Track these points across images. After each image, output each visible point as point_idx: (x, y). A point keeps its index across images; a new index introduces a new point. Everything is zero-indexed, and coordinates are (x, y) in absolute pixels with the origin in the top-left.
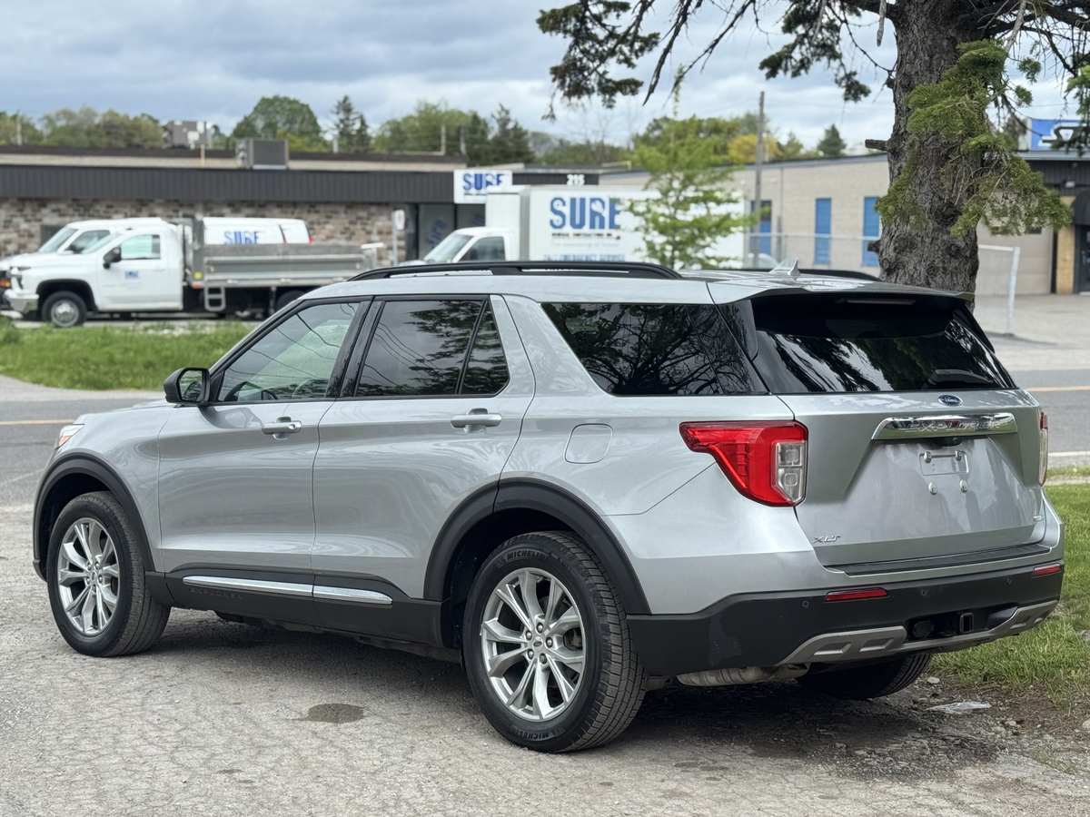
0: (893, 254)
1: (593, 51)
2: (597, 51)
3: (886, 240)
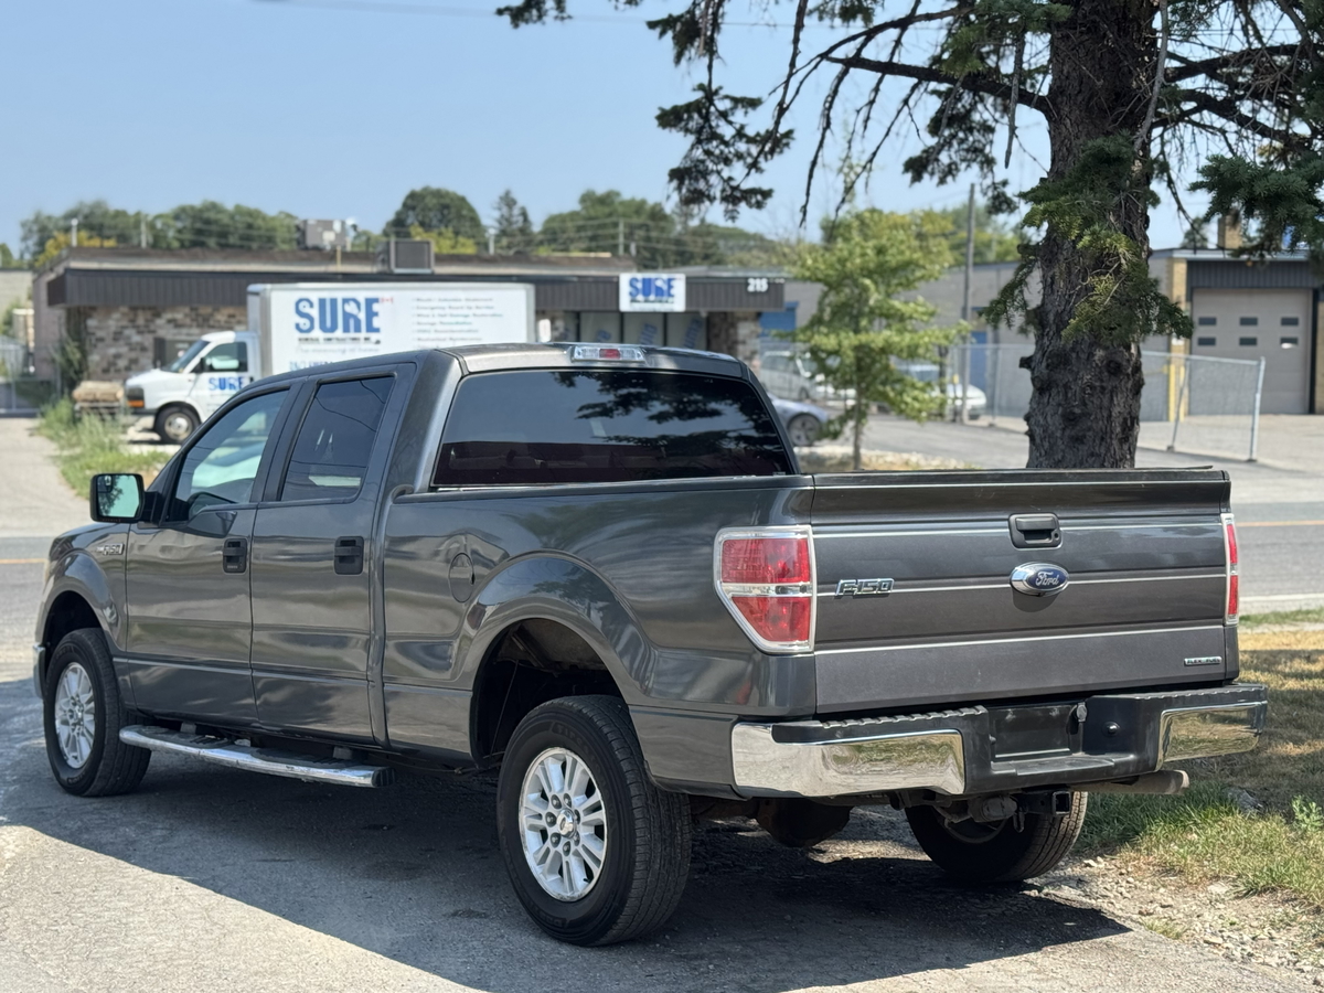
0: (1045, 372)
1: (717, 152)
2: (722, 152)
3: (1039, 356)
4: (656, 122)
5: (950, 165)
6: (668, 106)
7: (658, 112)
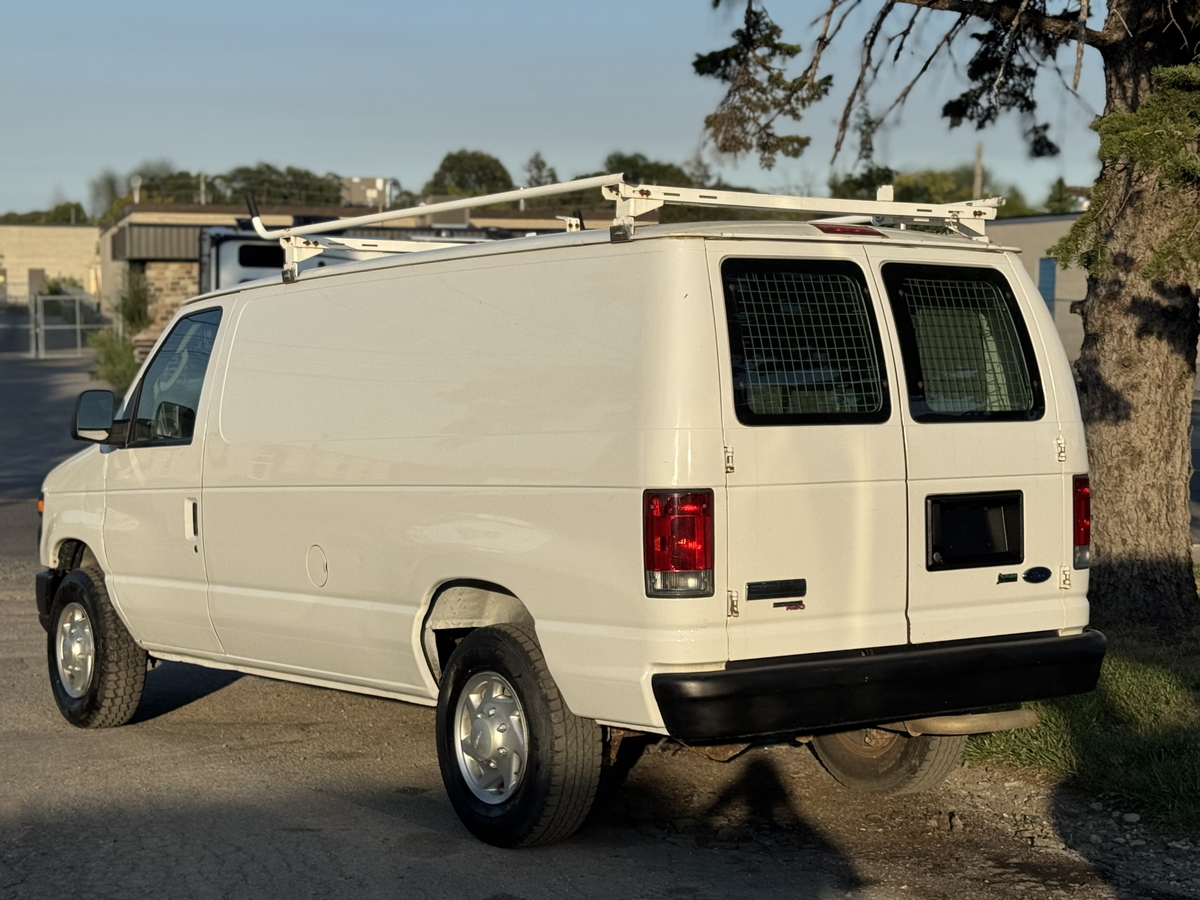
1: (754, 99)
3: (1090, 300)
4: (693, 69)
5: (989, 109)
6: (705, 52)
7: (695, 59)
